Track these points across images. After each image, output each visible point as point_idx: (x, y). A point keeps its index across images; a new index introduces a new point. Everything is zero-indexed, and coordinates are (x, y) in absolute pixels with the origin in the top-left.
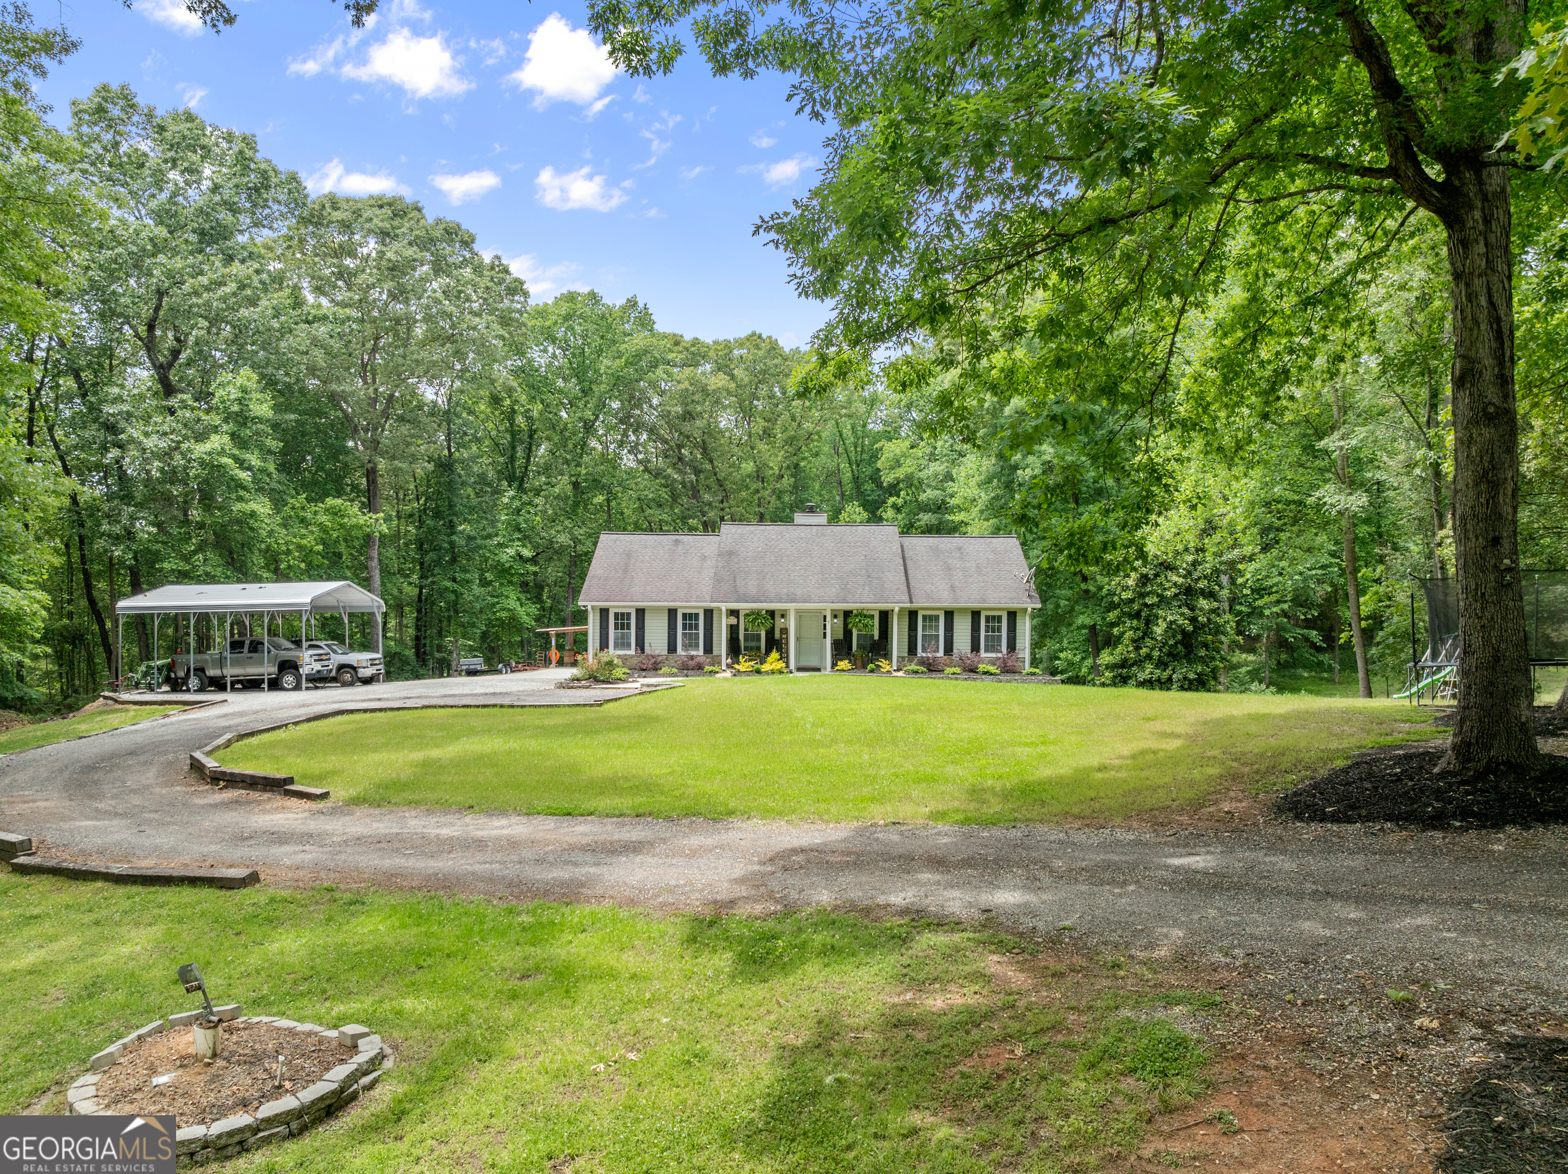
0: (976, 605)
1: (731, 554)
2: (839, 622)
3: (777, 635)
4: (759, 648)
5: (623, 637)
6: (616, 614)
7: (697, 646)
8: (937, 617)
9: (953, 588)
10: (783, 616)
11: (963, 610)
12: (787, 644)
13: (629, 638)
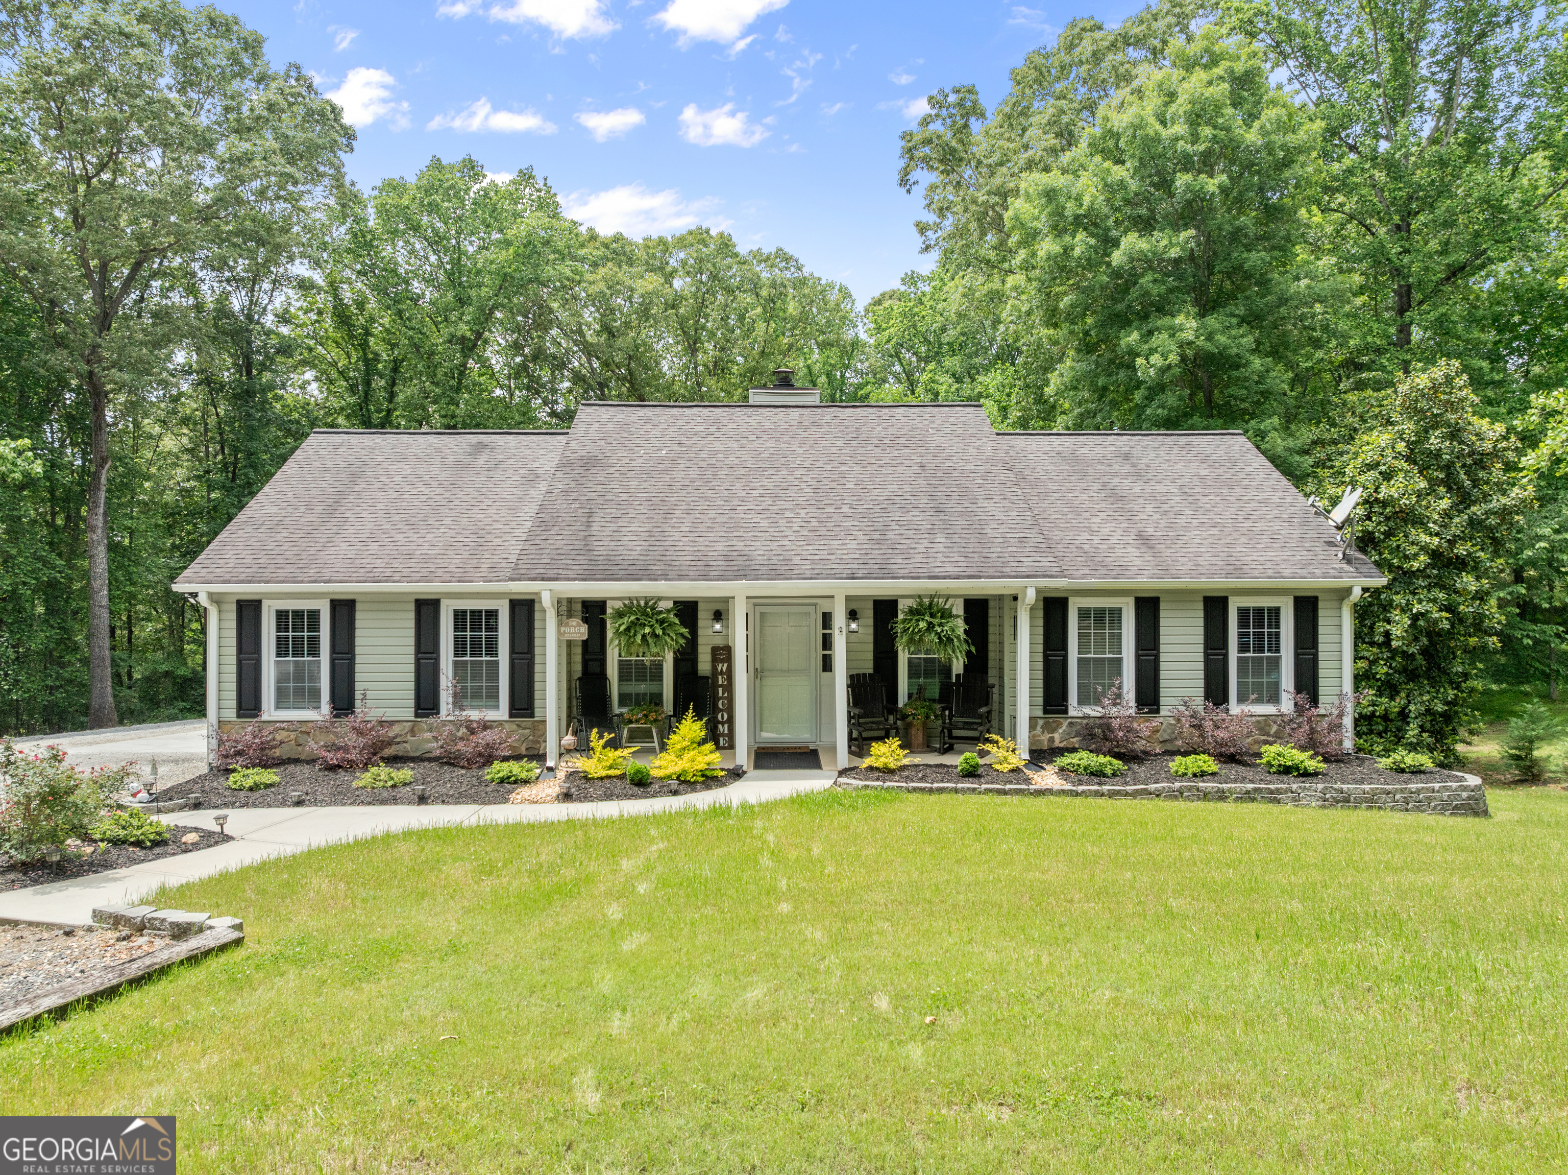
0: (1217, 583)
1: (589, 463)
2: (865, 628)
3: (704, 665)
4: (657, 700)
5: (299, 675)
6: (281, 616)
7: (493, 695)
8: (1116, 614)
9: (1143, 540)
10: (718, 616)
11: (1181, 595)
12: (729, 687)
13: (315, 677)
